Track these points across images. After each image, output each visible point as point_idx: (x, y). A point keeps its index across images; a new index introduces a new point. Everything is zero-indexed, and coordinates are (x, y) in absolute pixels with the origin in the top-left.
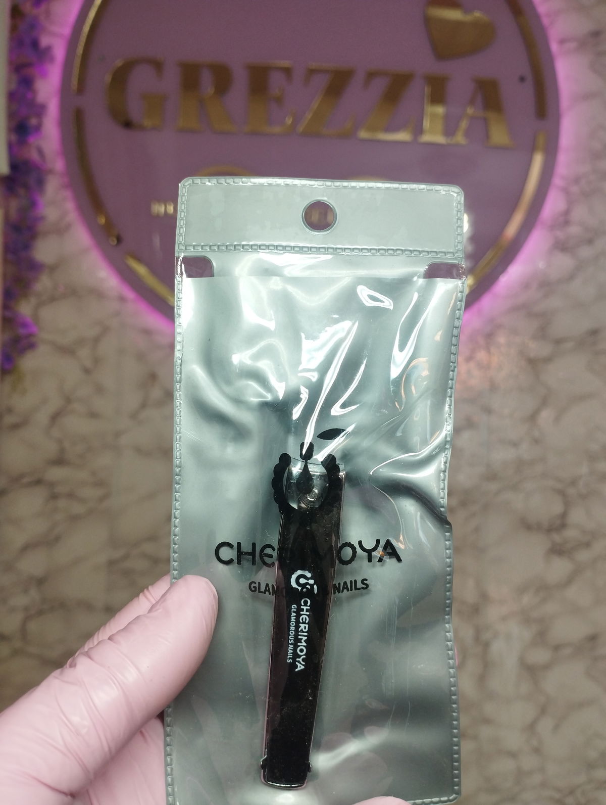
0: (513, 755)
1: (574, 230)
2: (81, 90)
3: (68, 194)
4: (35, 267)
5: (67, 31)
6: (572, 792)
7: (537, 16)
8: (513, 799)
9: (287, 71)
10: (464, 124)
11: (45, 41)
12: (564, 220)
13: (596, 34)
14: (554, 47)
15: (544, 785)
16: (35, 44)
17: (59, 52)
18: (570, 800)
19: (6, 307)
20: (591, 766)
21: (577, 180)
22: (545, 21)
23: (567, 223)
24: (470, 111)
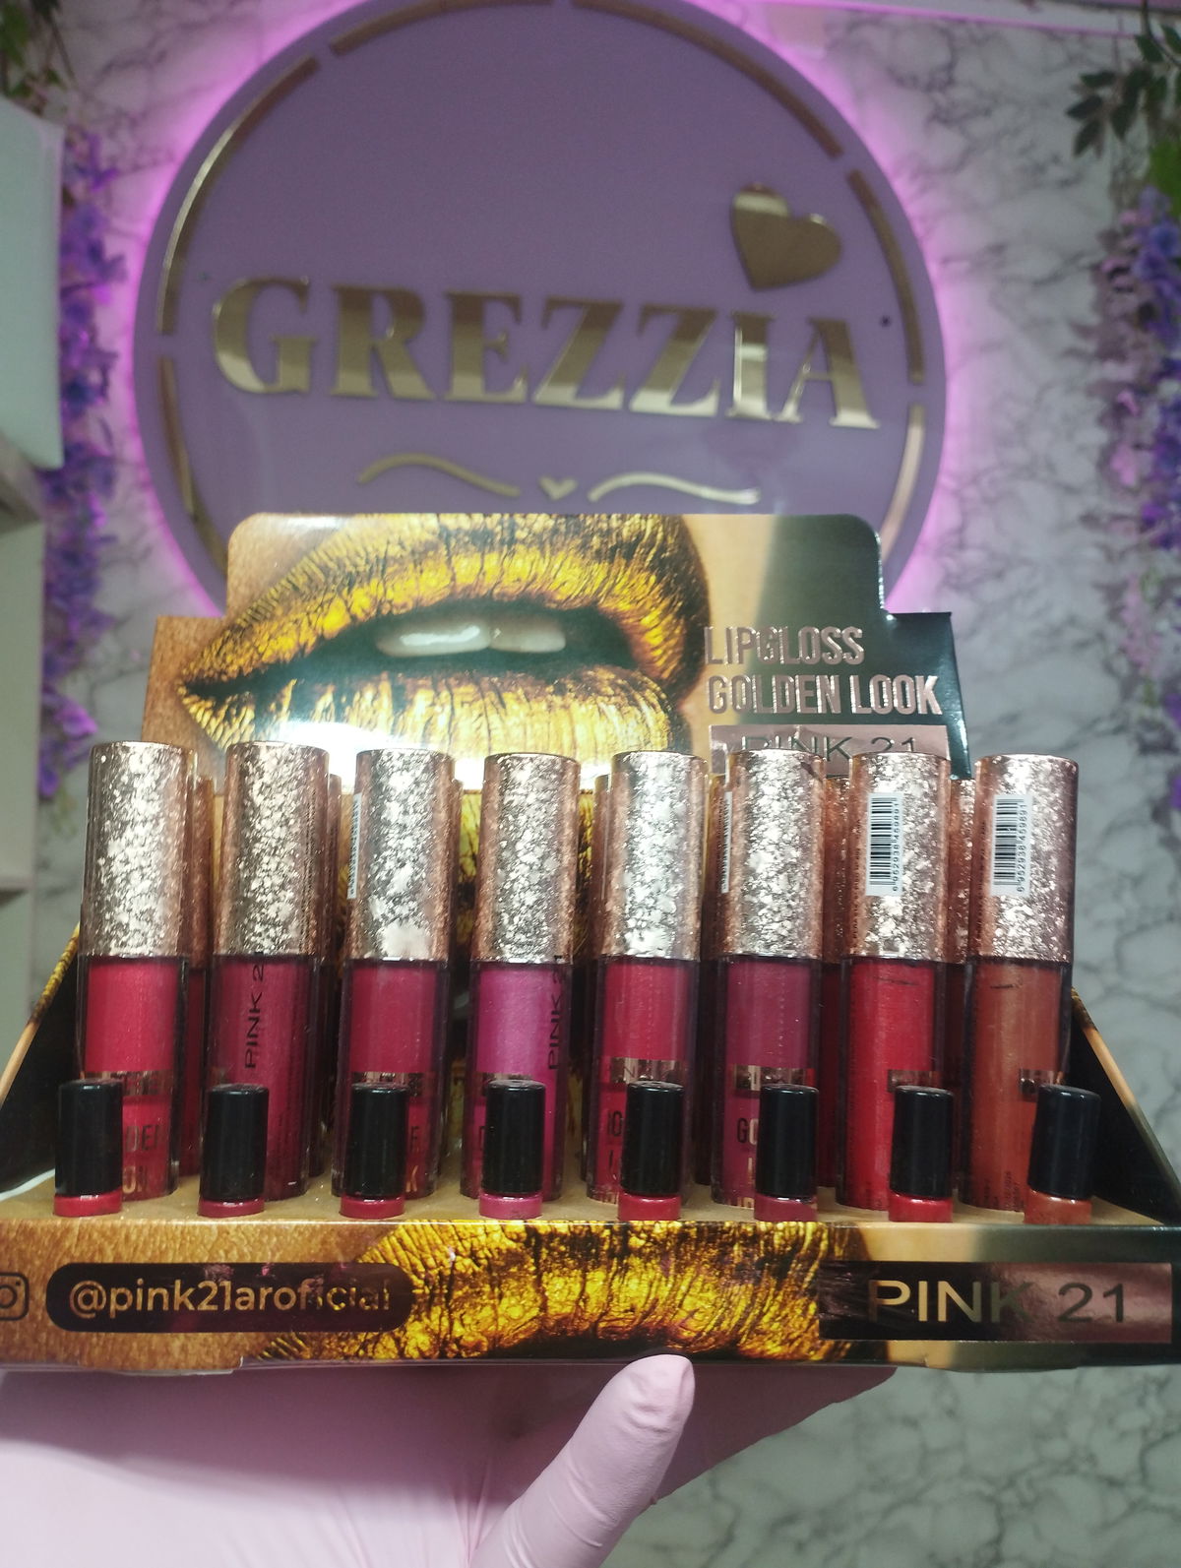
0: (911, 1422)
1: (972, 556)
2: (169, 329)
3: (147, 498)
4: (98, 621)
5: (144, 228)
6: (1011, 1483)
7: (906, 223)
8: (914, 1500)
9: (514, 303)
10: (797, 390)
11: (112, 247)
12: (958, 540)
13: (998, 249)
14: (933, 269)
15: (965, 1472)
16: (95, 252)
17: (134, 265)
18: (1008, 1497)
19: (47, 689)
20: (1040, 1436)
21: (975, 480)
22: (919, 228)
23: (961, 546)
24: (806, 370)
